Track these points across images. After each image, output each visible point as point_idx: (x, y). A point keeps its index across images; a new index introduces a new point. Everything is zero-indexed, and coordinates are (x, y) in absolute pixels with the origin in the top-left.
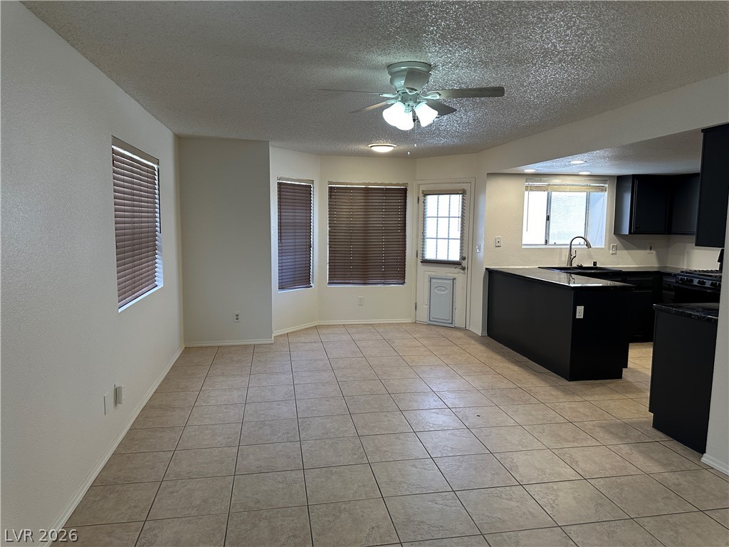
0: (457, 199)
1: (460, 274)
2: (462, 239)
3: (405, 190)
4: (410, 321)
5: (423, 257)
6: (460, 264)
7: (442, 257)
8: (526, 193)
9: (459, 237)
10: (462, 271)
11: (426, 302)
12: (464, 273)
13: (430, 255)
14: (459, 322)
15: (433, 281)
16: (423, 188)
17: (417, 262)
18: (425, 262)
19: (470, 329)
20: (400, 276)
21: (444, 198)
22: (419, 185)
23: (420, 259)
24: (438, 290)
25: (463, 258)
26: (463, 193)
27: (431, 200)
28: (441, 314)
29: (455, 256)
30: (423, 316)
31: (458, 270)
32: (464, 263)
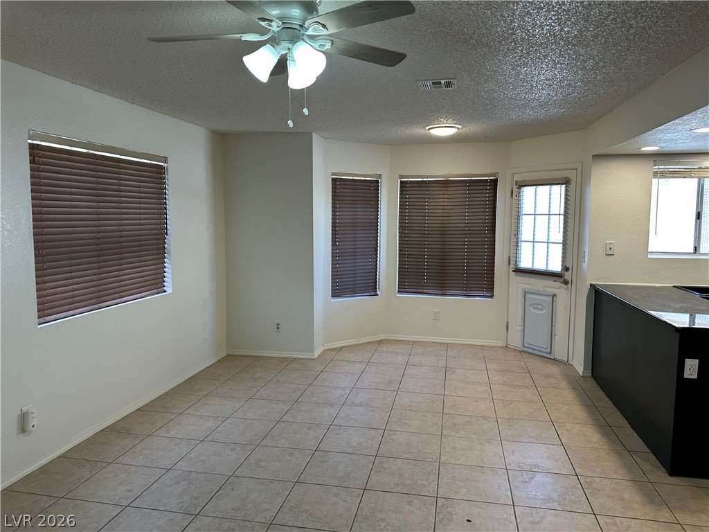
0: (558, 191)
1: (562, 289)
2: (565, 243)
3: (495, 181)
4: (500, 345)
5: (516, 265)
6: (561, 277)
7: (540, 265)
8: (655, 181)
9: (561, 241)
10: (565, 286)
11: (520, 322)
12: (567, 289)
13: (525, 263)
14: (560, 353)
15: (529, 296)
16: (518, 178)
17: (509, 271)
18: (520, 271)
19: (573, 364)
20: (487, 287)
21: (543, 190)
22: (513, 174)
23: (512, 267)
24: (534, 308)
25: (566, 269)
26: (566, 182)
27: (528, 192)
28: (538, 340)
29: (556, 266)
30: (515, 341)
31: (558, 284)
32: (567, 276)
